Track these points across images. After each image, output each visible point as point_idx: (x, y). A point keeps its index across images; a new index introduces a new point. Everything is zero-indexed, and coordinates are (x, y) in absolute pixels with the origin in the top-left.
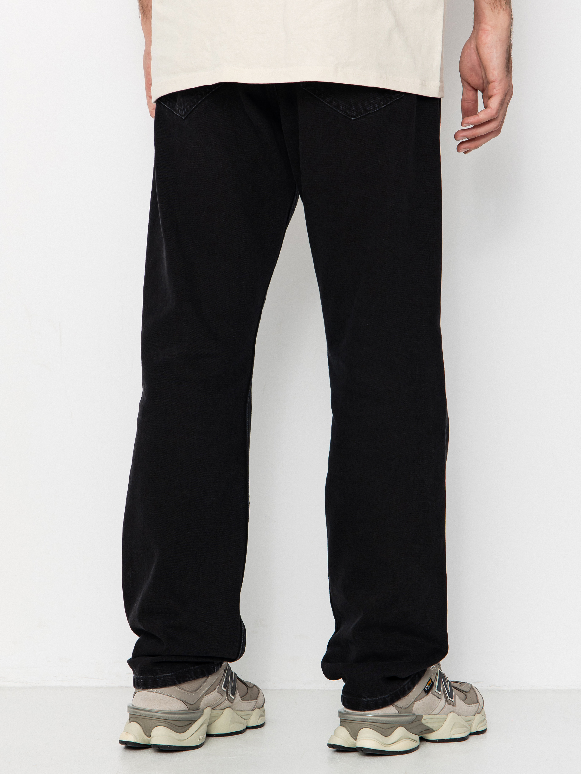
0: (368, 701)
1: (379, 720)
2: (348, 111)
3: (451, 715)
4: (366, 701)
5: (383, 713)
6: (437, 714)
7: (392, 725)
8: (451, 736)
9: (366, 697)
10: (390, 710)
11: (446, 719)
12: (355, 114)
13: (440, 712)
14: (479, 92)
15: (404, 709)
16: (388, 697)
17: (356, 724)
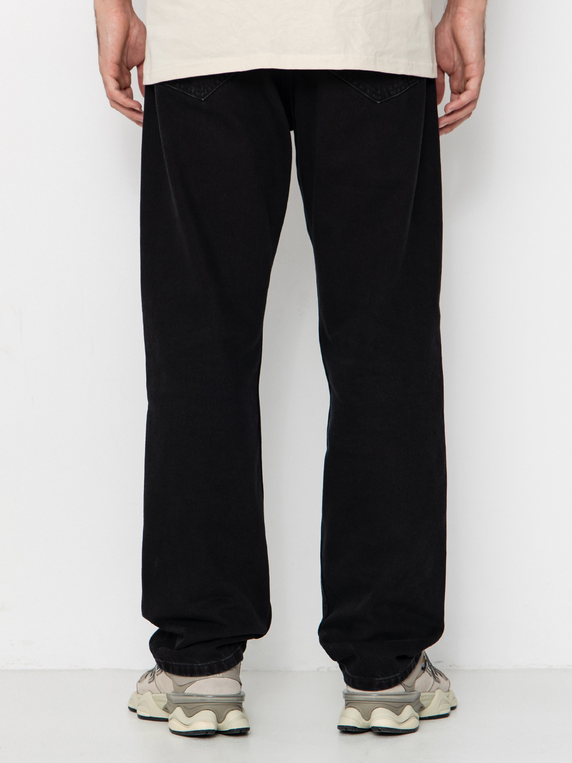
0: (382, 681)
1: (391, 699)
2: (374, 95)
3: (438, 692)
4: (379, 681)
5: (393, 692)
6: (429, 691)
7: (402, 704)
8: (439, 713)
9: (380, 676)
10: (399, 689)
11: (434, 696)
12: (380, 98)
13: (431, 689)
14: (446, 75)
15: (409, 687)
16: (399, 676)
17: (368, 704)
